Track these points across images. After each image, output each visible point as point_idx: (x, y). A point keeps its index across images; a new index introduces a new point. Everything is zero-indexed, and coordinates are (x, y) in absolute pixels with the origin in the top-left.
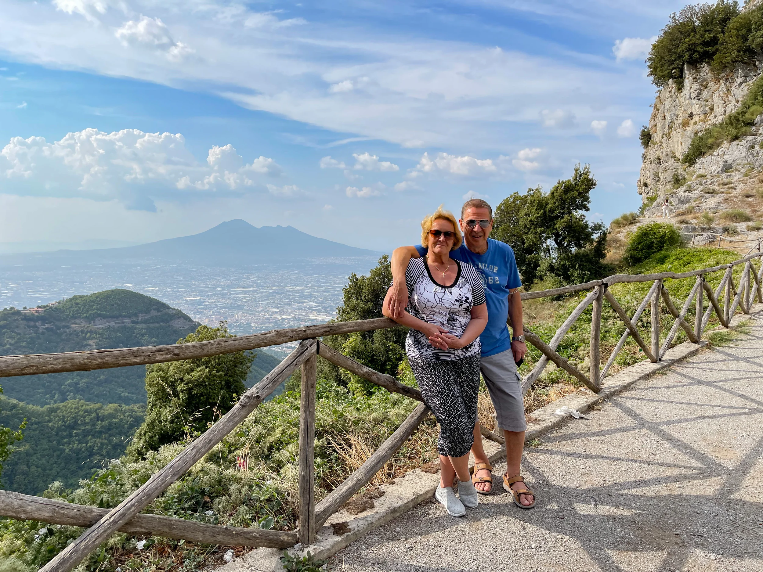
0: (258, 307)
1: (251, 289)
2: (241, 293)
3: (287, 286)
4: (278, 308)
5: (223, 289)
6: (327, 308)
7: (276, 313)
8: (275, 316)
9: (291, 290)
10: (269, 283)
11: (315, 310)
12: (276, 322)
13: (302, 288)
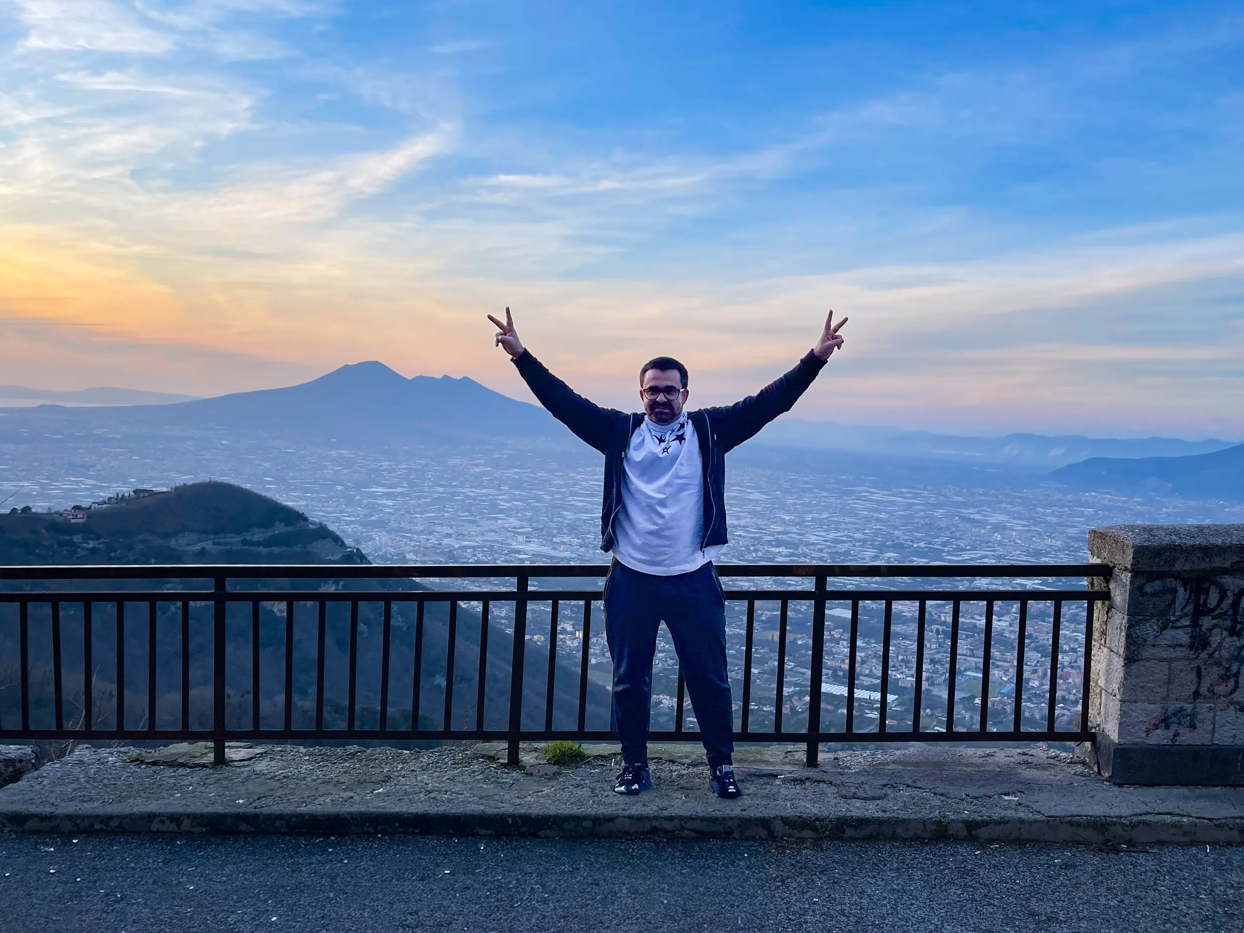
0: (416, 524)
1: (399, 490)
2: (381, 496)
3: (463, 488)
4: (451, 526)
5: (347, 488)
6: (542, 530)
7: (448, 535)
8: (446, 541)
9: (471, 494)
10: (429, 479)
11: (521, 534)
12: (450, 552)
13: (491, 491)
